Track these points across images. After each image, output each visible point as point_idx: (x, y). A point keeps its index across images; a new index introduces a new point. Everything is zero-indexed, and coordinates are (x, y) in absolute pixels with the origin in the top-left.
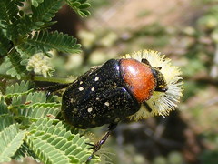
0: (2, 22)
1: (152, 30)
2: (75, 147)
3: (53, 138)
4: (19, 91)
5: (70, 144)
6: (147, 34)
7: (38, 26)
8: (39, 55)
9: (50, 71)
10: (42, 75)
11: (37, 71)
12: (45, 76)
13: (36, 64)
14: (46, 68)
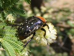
0: (1, 2)
1: (66, 10)
2: (17, 46)
3: (11, 42)
4: (2, 25)
5: (16, 44)
6: (64, 11)
7: (12, 5)
8: (11, 15)
9: (13, 20)
10: (10, 22)
11: (9, 20)
12: (12, 22)
13: (9, 18)
14: (12, 19)
